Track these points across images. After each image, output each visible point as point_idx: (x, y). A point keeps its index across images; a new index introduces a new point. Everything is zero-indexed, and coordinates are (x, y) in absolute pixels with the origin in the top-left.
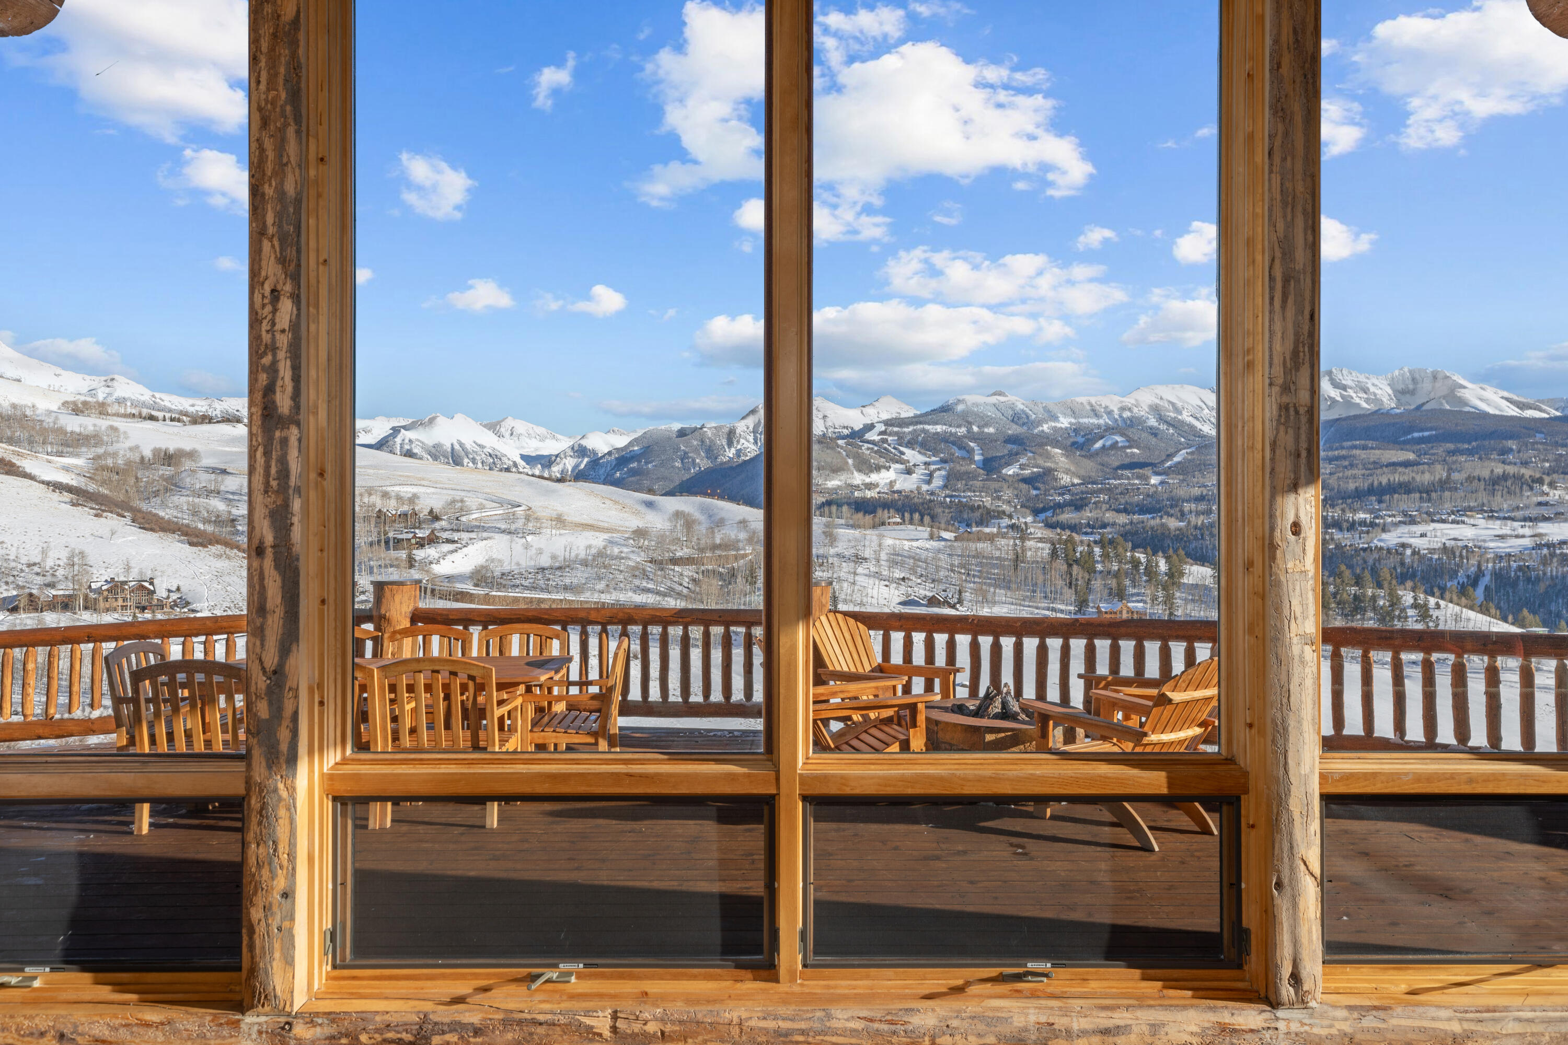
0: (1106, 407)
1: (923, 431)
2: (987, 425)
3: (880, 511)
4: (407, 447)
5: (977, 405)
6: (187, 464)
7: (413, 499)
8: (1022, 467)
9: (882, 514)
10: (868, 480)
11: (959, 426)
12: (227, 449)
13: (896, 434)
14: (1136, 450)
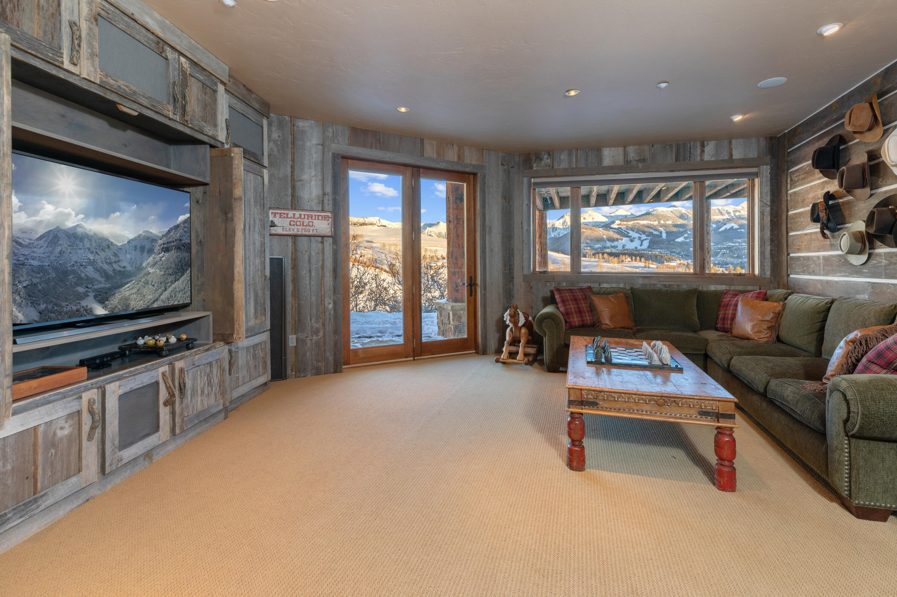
0: (727, 211)
1: (638, 223)
2: (667, 220)
3: (621, 256)
4: (429, 234)
5: (663, 212)
6: (360, 239)
7: (436, 251)
8: (685, 238)
9: (623, 257)
10: (613, 245)
11: (655, 221)
12: (372, 234)
13: (625, 225)
14: (742, 230)
